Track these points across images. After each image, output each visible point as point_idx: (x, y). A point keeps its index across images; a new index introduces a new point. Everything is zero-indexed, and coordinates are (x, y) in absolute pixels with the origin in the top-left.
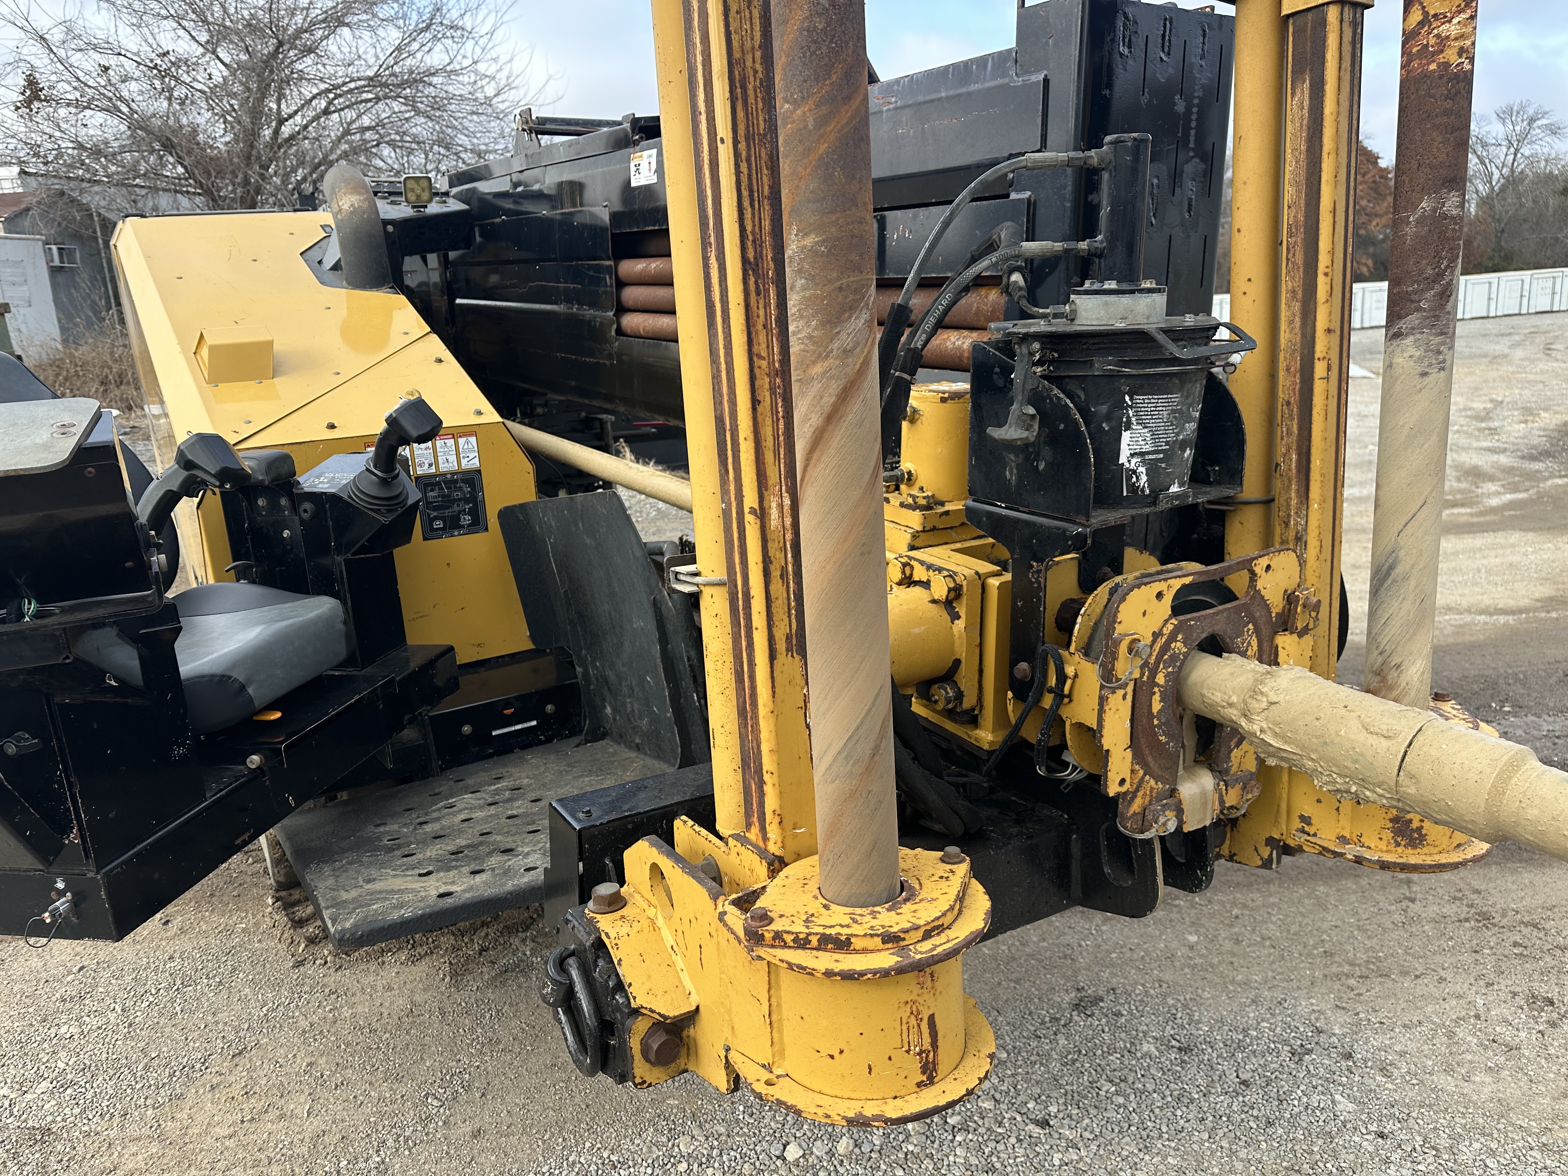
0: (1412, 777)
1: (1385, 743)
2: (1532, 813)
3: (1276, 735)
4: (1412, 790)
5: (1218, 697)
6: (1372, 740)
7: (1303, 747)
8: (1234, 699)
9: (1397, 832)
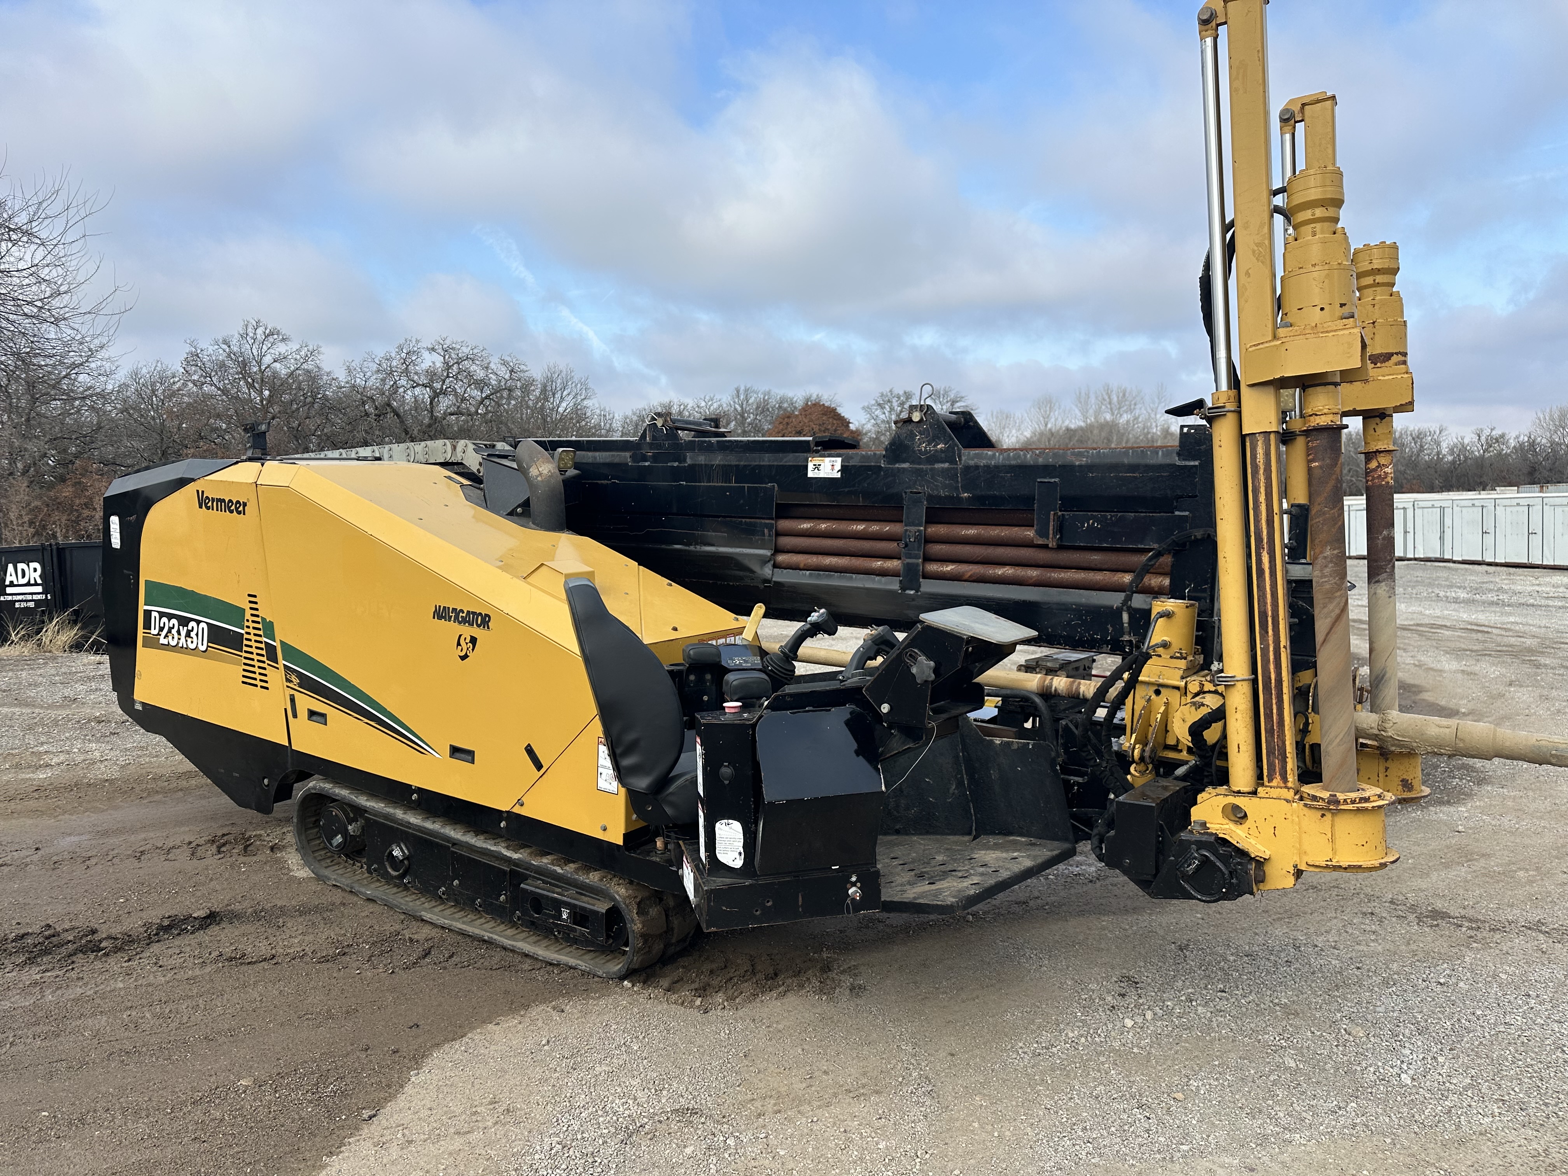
0: (1461, 740)
1: (1447, 730)
2: (1508, 744)
3: (1398, 735)
4: (1462, 745)
5: (1365, 726)
6: (1442, 730)
7: (1412, 738)
8: (1373, 725)
9: (1403, 786)
